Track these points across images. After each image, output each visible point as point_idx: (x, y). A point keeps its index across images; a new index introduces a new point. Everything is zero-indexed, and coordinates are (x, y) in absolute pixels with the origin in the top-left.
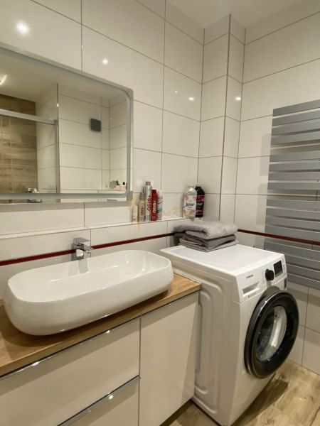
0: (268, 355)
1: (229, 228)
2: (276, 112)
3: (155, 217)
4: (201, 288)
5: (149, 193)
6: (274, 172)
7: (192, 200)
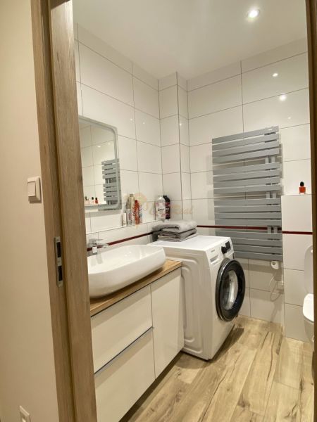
0: (230, 306)
1: (192, 224)
2: (214, 141)
3: (138, 220)
4: (182, 265)
5: (133, 203)
6: (217, 182)
7: (162, 206)
